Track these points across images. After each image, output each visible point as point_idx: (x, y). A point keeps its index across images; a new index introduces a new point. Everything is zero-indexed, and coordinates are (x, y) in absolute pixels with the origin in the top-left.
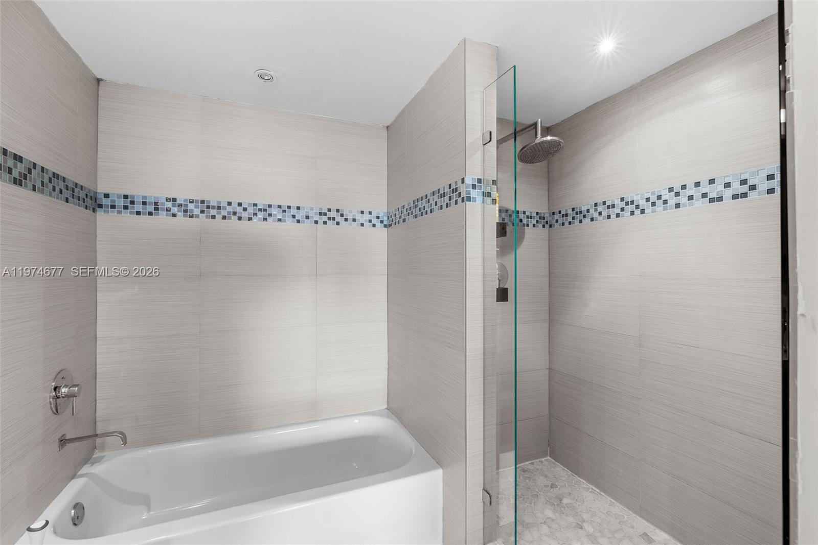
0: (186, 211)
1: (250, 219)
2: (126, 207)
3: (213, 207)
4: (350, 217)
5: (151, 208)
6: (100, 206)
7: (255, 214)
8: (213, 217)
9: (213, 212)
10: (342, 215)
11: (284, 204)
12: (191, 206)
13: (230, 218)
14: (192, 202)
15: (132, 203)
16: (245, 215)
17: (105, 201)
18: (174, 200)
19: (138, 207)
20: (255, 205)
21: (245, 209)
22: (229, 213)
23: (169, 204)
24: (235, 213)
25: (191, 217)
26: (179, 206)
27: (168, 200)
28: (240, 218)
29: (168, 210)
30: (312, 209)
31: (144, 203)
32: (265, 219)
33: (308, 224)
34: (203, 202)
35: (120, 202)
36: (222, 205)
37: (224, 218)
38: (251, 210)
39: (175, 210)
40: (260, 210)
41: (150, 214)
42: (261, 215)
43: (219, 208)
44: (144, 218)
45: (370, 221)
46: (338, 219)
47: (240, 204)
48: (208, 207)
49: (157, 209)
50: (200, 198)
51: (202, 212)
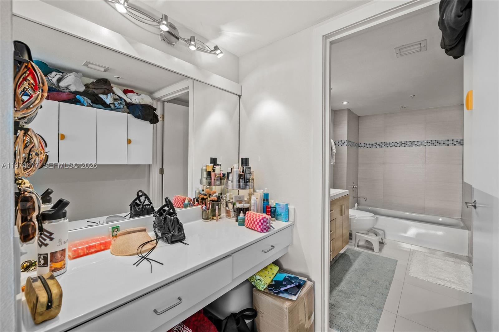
0: (380, 146)
1: (399, 146)
2: (365, 146)
3: (388, 144)
4: (442, 142)
5: (371, 146)
6: (359, 146)
7: (401, 145)
8: (388, 147)
9: (388, 145)
10: (438, 142)
11: (412, 140)
12: (381, 144)
13: (393, 147)
14: (381, 143)
15: (366, 145)
16: (398, 145)
17: (361, 145)
18: (377, 143)
19: (368, 146)
20: (401, 142)
21: (398, 144)
22: (392, 145)
23: (375, 144)
24: (394, 145)
25: (381, 147)
26: (378, 144)
27: (375, 143)
28: (396, 147)
29: (375, 146)
30: (423, 141)
31: (369, 145)
32: (405, 146)
33: (421, 147)
34: (384, 143)
35: (364, 145)
36: (390, 143)
37: (391, 147)
38: (400, 144)
39: (377, 146)
40: (403, 143)
41: (371, 147)
42: (403, 145)
43: (389, 144)
44: (369, 149)
45: (453, 143)
46: (436, 143)
47: (396, 142)
48: (386, 144)
49: (372, 146)
50: (384, 142)
51: (384, 146)
